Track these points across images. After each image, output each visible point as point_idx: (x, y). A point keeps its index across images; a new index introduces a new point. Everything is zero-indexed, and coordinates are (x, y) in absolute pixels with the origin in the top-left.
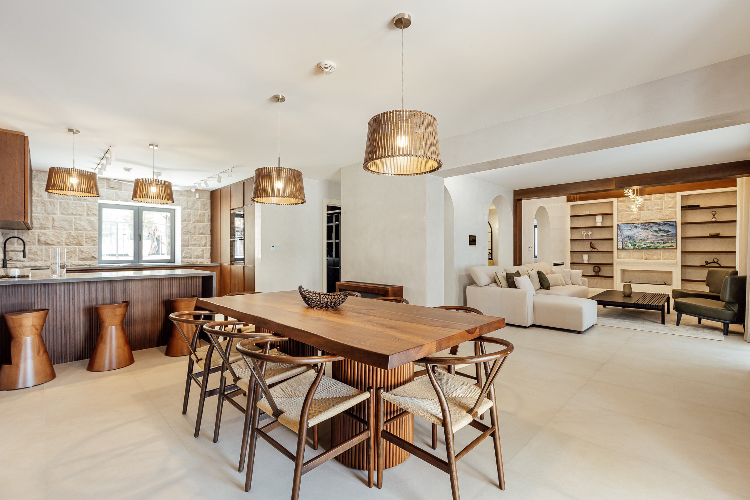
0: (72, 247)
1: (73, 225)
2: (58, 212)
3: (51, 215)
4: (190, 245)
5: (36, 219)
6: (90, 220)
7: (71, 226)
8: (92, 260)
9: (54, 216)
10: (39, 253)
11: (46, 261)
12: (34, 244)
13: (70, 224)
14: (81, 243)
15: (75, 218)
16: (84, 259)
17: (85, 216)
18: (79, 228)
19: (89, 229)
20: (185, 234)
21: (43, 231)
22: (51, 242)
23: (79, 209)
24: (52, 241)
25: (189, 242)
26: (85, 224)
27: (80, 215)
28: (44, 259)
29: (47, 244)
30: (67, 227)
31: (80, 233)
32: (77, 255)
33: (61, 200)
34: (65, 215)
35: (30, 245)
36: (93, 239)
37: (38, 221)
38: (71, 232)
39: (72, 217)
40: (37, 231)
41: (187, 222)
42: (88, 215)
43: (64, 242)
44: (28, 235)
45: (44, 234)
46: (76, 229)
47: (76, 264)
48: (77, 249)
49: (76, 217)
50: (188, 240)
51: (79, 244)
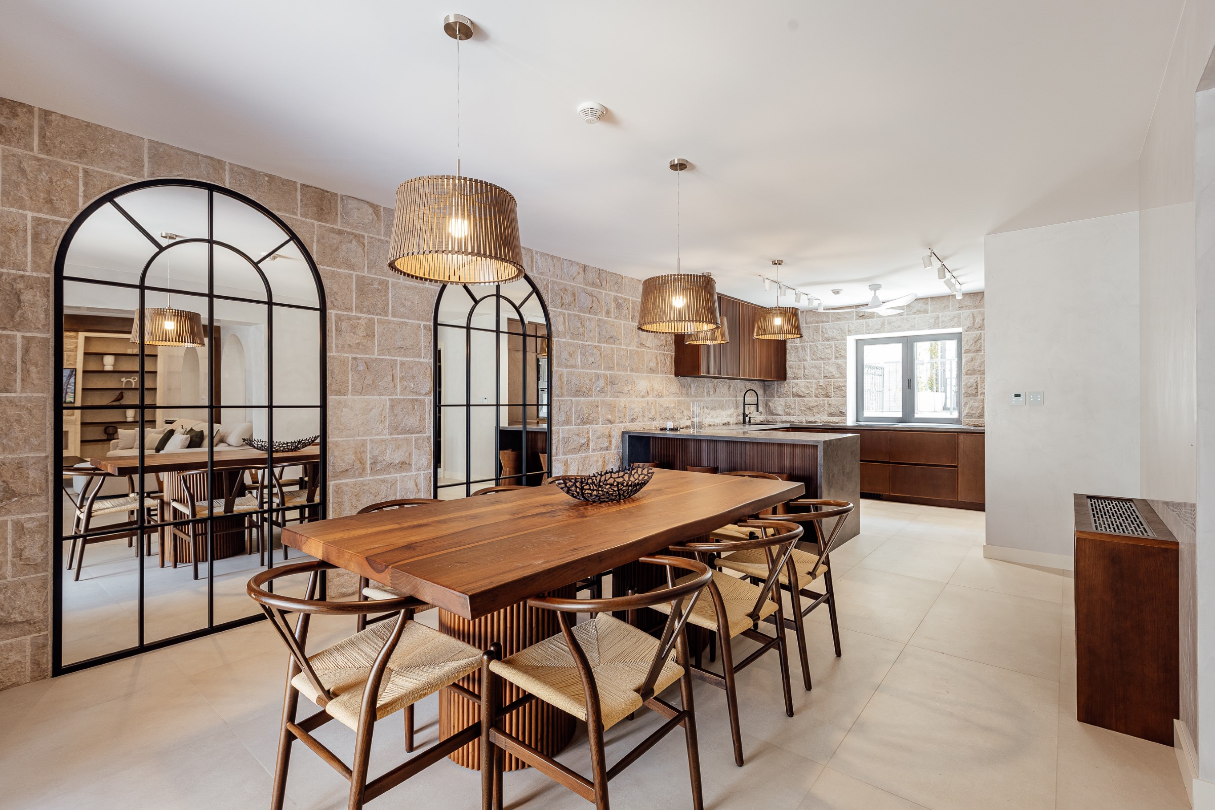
0: (821, 399)
1: (822, 372)
2: (808, 358)
3: (803, 362)
4: (979, 393)
5: (790, 368)
6: (838, 364)
7: (820, 373)
8: (840, 416)
9: (805, 363)
10: (793, 407)
11: (798, 415)
12: (789, 396)
13: (818, 371)
14: (830, 394)
15: (824, 363)
16: (832, 415)
17: (834, 360)
18: (827, 375)
19: (837, 376)
20: (970, 375)
21: (796, 381)
22: (801, 394)
23: (827, 351)
24: (803, 392)
25: (977, 388)
26: (833, 369)
27: (829, 359)
28: (797, 414)
29: (800, 396)
30: (816, 375)
31: (828, 382)
32: (826, 409)
33: (811, 343)
34: (815, 360)
35: (786, 397)
36: (841, 388)
37: (792, 370)
38: (820, 380)
39: (821, 362)
40: (791, 381)
41: (973, 352)
42: (836, 358)
43: (814, 393)
44: (784, 386)
45: (797, 384)
46: (824, 377)
47: (825, 420)
48: (826, 402)
49: (825, 361)
50: (975, 385)
51: (827, 396)
